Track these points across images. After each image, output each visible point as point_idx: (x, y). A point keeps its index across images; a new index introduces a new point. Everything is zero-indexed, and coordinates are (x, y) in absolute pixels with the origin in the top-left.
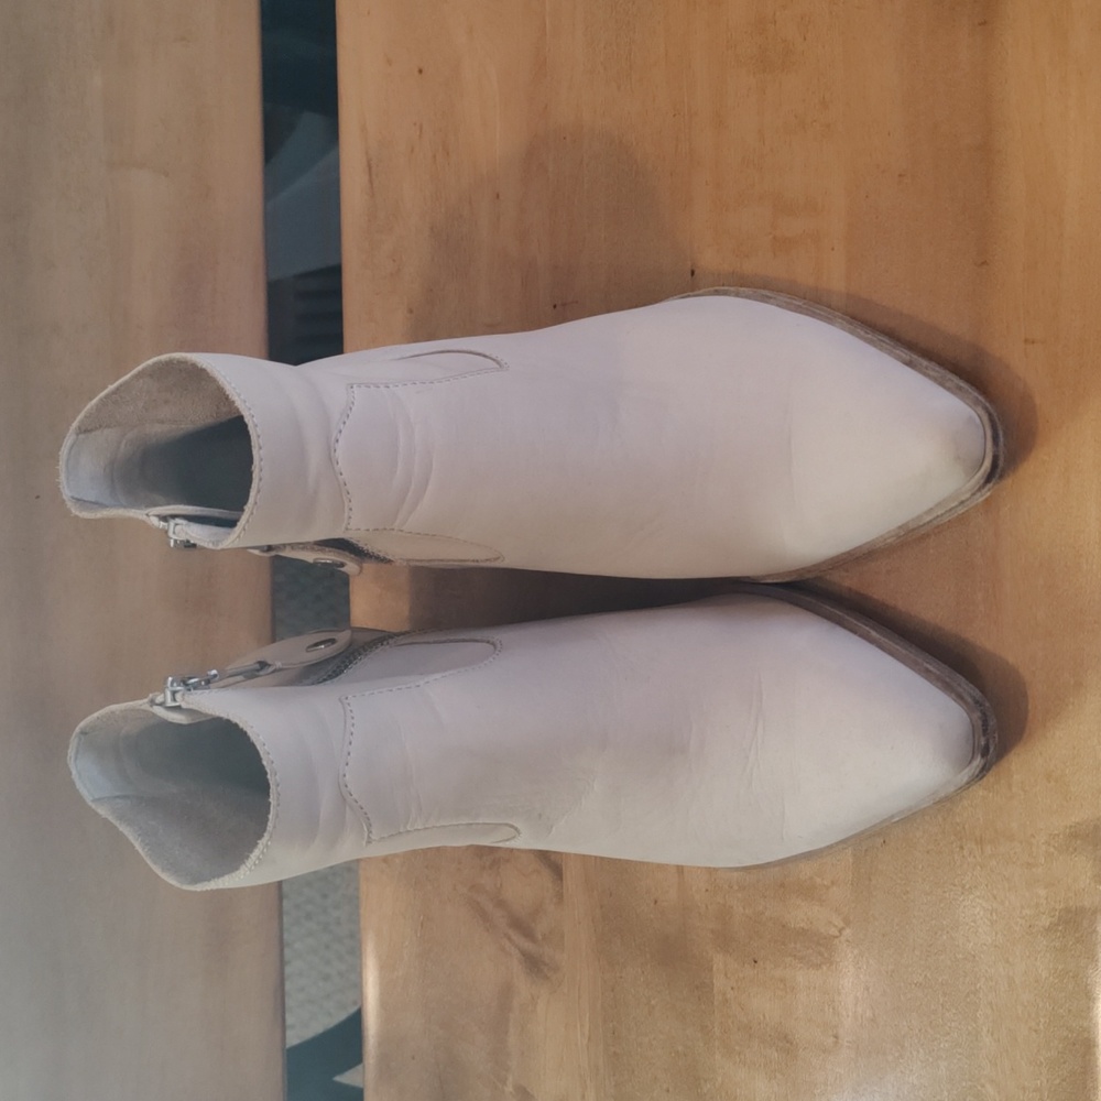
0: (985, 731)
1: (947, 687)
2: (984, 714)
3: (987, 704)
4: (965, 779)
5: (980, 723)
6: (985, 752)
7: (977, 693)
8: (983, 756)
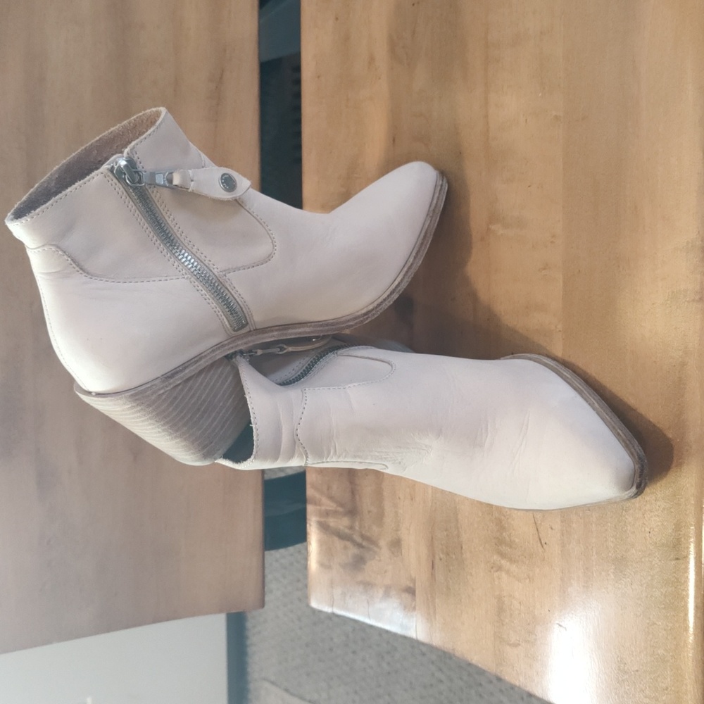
0: (640, 476)
1: (627, 446)
2: (643, 466)
3: (646, 461)
4: (626, 497)
5: (639, 470)
6: (639, 486)
7: (642, 453)
8: (637, 488)
